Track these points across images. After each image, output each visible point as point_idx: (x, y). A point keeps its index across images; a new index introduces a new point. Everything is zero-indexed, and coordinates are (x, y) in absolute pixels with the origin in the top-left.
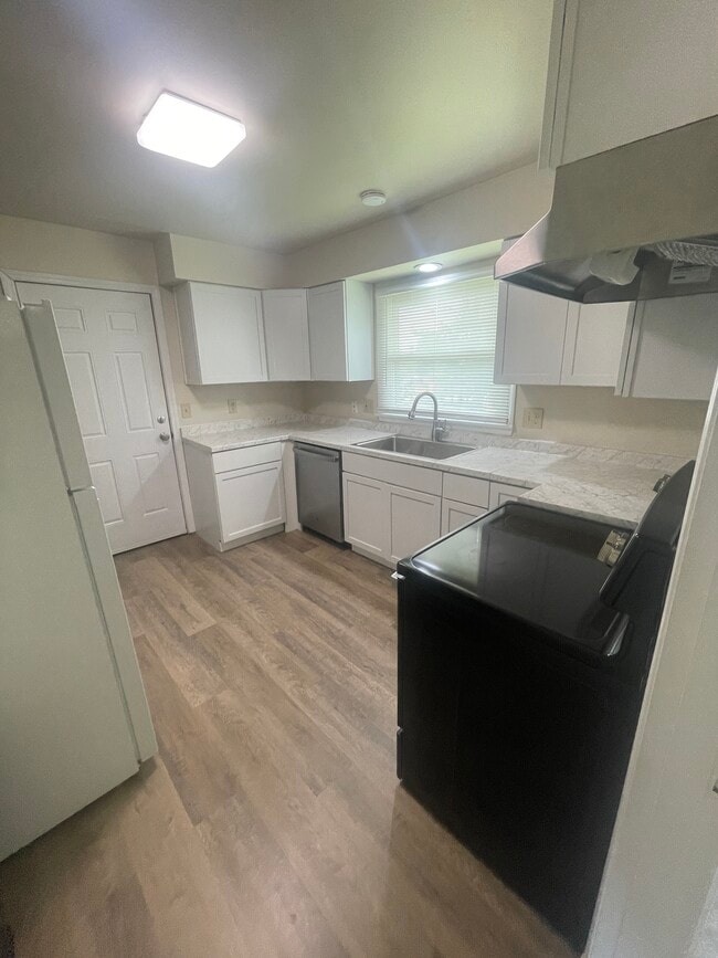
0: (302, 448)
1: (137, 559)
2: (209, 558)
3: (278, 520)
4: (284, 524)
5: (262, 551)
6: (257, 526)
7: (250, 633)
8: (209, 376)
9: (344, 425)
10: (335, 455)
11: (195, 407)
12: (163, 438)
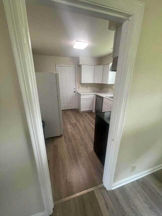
0: (97, 96)
1: (68, 111)
2: (78, 113)
3: (91, 109)
4: (92, 110)
5: (87, 114)
6: (87, 110)
7: (80, 125)
8: (83, 82)
9: (107, 93)
10: (102, 98)
11: (80, 87)
12: (75, 92)
